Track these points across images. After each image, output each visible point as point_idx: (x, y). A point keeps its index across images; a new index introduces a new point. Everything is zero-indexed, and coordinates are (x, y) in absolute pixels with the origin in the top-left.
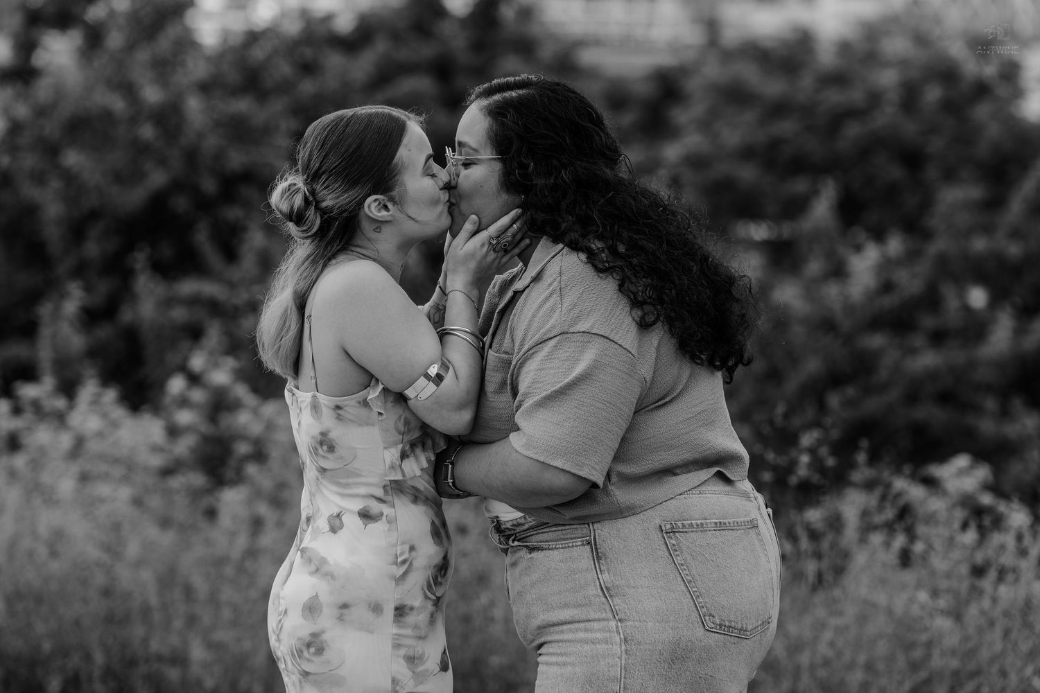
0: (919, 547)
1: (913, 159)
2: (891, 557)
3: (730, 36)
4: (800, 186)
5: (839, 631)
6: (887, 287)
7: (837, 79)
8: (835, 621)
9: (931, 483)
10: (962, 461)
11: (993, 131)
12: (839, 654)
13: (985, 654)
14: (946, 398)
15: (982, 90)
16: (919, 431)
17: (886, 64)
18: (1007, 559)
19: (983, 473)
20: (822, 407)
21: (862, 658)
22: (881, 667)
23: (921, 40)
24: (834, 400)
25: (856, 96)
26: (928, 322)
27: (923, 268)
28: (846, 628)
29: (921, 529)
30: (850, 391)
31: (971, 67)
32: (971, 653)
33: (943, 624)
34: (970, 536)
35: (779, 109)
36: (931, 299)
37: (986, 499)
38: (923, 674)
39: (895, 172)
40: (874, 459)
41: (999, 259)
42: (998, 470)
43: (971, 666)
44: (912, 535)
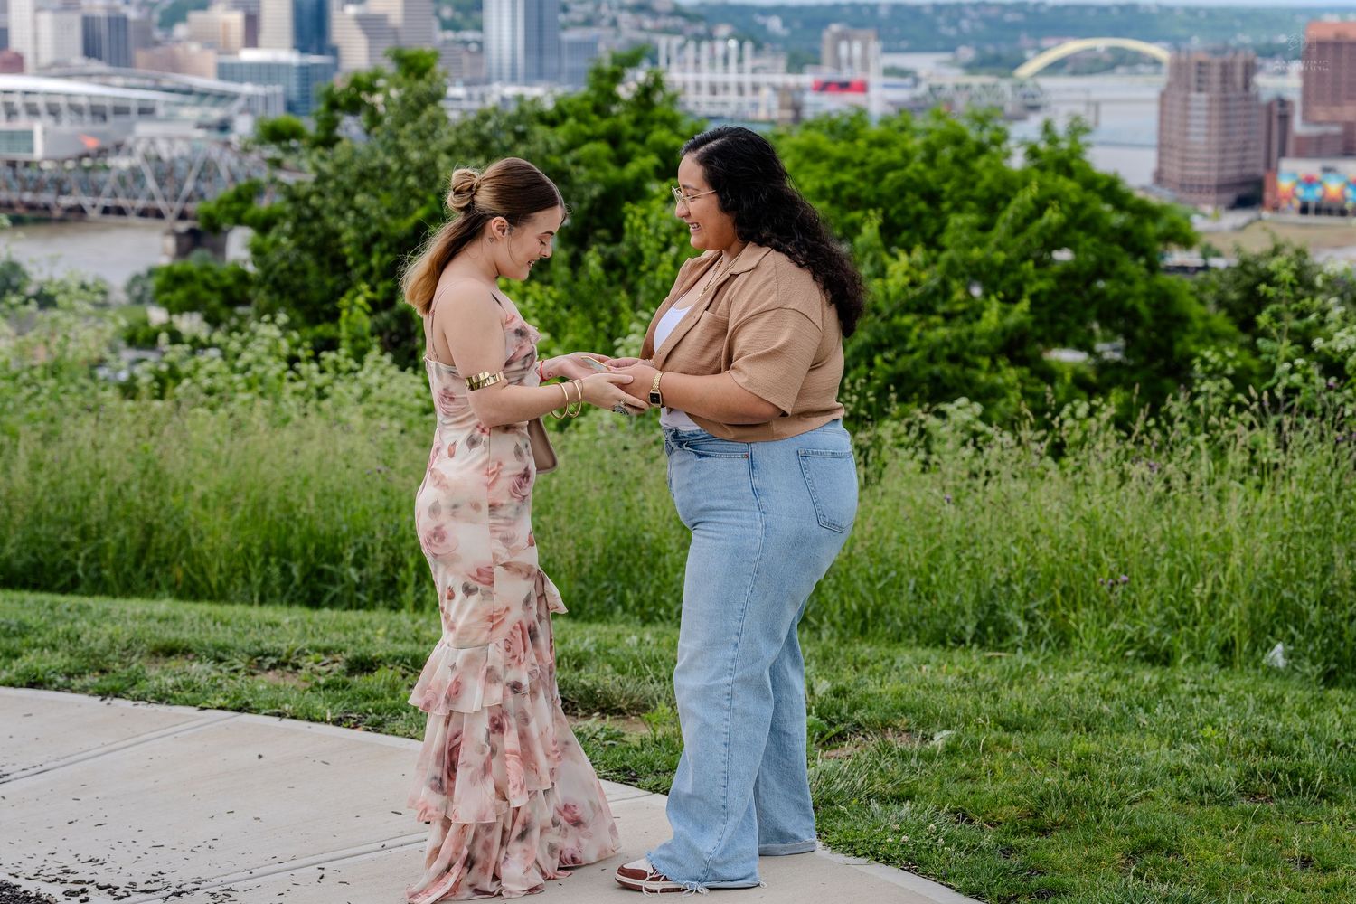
0: (934, 458)
1: (933, 197)
2: (915, 465)
3: (808, 114)
4: (857, 215)
5: (881, 514)
6: (913, 284)
7: (882, 143)
8: (876, 509)
9: (942, 415)
10: (963, 401)
11: (988, 177)
12: (881, 530)
13: (979, 529)
14: (953, 359)
15: (981, 149)
16: (935, 379)
17: (915, 134)
18: (993, 466)
19: (977, 408)
20: (871, 365)
21: (895, 534)
22: (908, 539)
23: (940, 117)
24: (878, 360)
25: (896, 155)
26: (942, 308)
27: (939, 268)
28: (885, 513)
29: (936, 447)
30: (889, 355)
31: (973, 135)
32: (971, 530)
33: (950, 509)
34: (968, 452)
35: (842, 163)
36: (944, 292)
37: (980, 426)
38: (937, 543)
39: (922, 206)
40: (903, 399)
41: (991, 265)
42: (987, 407)
43: (971, 539)
44: (929, 452)
